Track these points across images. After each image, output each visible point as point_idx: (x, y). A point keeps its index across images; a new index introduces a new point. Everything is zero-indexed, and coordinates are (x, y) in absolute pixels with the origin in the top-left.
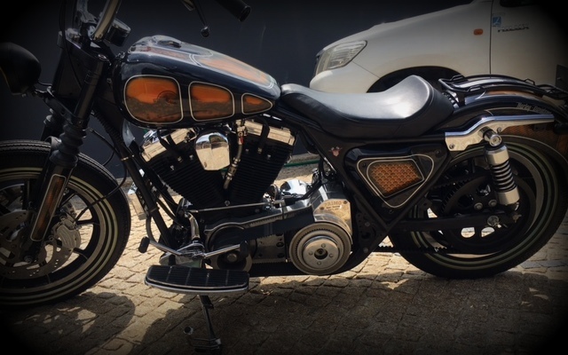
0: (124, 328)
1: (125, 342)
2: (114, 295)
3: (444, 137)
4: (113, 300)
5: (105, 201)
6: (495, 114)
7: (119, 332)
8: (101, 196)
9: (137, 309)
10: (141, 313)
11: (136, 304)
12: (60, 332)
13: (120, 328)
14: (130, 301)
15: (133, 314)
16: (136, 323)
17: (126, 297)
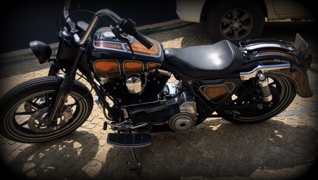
0: (96, 153)
1: (98, 162)
2: (87, 133)
3: (240, 75)
4: (88, 136)
5: (84, 99)
6: (264, 64)
7: (94, 156)
8: (82, 97)
9: (100, 141)
10: (102, 145)
11: (99, 139)
12: (68, 155)
13: (94, 153)
14: (96, 137)
15: (98, 145)
16: (101, 150)
17: (93, 134)
